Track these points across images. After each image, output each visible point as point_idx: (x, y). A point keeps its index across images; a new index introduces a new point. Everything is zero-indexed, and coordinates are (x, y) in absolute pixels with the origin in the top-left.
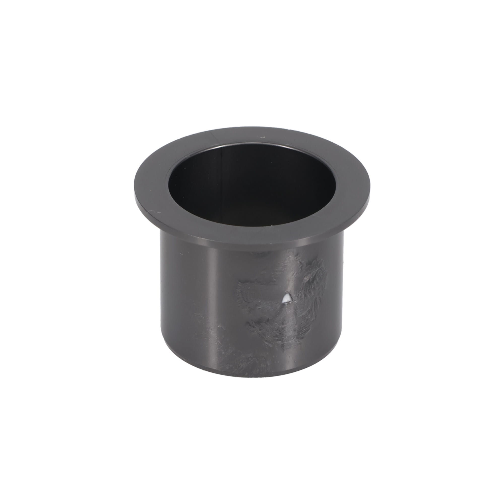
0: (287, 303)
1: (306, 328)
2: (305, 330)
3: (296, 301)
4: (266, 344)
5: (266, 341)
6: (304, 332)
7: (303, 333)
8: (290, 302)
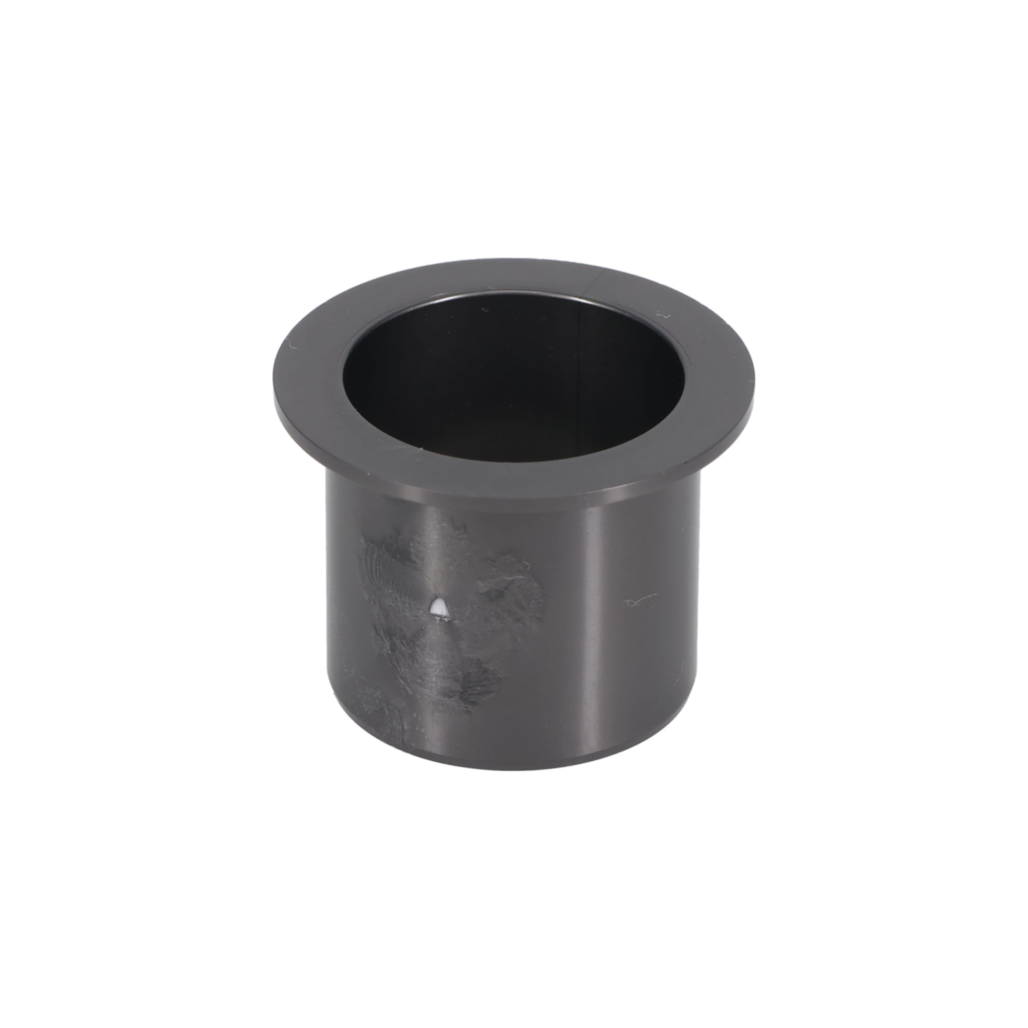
0: (439, 618)
1: (482, 686)
2: (479, 688)
3: (457, 620)
4: (402, 684)
5: (402, 678)
6: (476, 692)
7: (476, 694)
8: (445, 617)
